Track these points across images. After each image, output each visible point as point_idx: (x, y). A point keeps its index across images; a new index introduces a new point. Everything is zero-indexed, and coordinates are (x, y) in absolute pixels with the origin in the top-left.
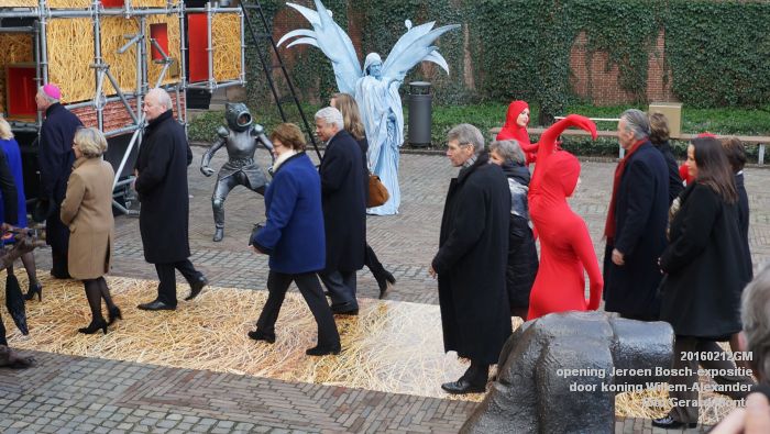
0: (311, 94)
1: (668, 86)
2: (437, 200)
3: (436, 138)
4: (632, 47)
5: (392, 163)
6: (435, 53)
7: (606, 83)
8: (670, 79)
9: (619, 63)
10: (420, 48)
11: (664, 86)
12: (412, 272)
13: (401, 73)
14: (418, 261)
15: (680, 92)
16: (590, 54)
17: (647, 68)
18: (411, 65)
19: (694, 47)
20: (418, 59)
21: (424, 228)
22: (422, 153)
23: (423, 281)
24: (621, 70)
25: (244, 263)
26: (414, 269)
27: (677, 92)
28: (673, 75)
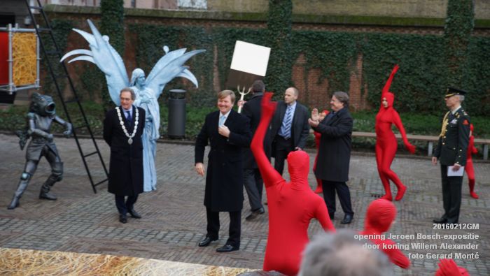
0: (96, 95)
1: (365, 96)
2: (185, 180)
3: (189, 131)
4: (338, 67)
5: (150, 153)
6: (187, 71)
7: (319, 93)
8: (366, 91)
9: (328, 78)
10: (176, 67)
11: (362, 96)
12: (160, 236)
13: (161, 85)
14: (166, 227)
15: (374, 101)
16: (307, 71)
17: (349, 82)
18: (168, 80)
19: (385, 67)
20: (174, 75)
21: (172, 201)
22: (178, 143)
23: (168, 242)
24: (330, 83)
25: (29, 229)
26: (163, 233)
27: (371, 100)
28: (368, 88)
